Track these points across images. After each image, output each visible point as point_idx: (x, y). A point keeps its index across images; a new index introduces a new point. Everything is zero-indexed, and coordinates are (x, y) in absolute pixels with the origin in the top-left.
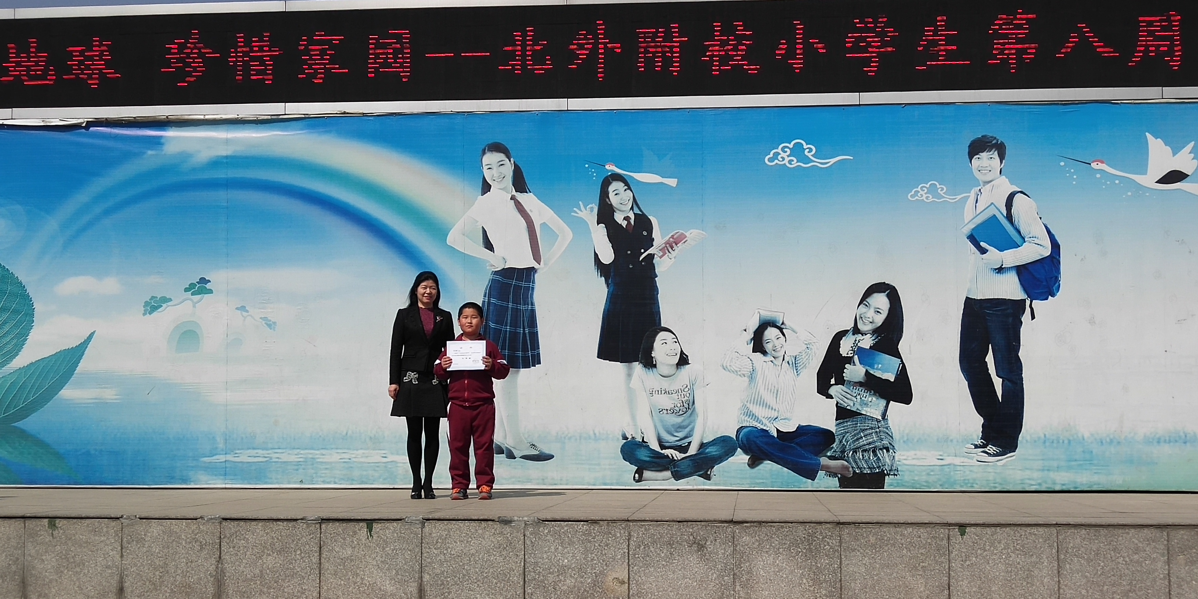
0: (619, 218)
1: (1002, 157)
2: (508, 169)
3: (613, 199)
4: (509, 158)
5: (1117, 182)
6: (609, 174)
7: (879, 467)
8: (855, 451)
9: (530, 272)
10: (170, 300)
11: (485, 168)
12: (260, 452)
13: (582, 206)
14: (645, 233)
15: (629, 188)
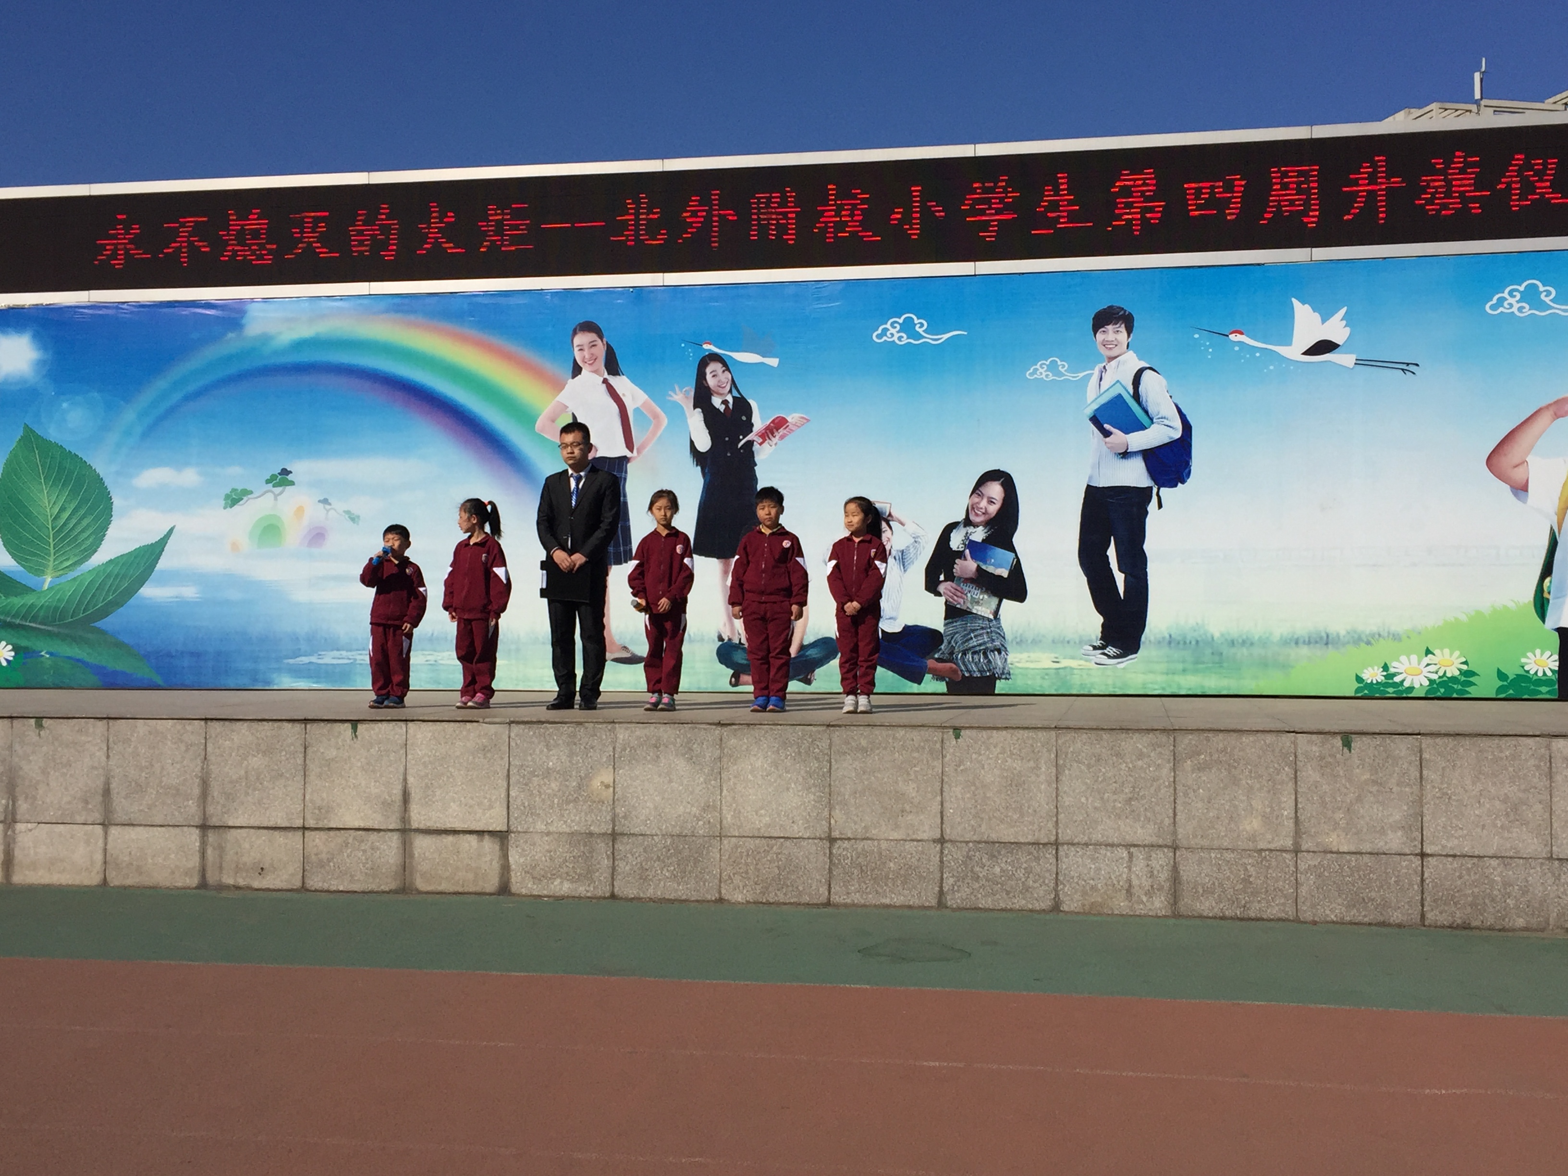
0: (717, 401)
1: (1129, 331)
2: (600, 351)
3: (711, 381)
4: (601, 337)
5: (1258, 355)
6: (707, 353)
7: (989, 670)
8: (964, 653)
9: (623, 461)
10: (252, 492)
11: (576, 349)
12: (344, 653)
13: (677, 389)
14: (744, 418)
15: (728, 369)
